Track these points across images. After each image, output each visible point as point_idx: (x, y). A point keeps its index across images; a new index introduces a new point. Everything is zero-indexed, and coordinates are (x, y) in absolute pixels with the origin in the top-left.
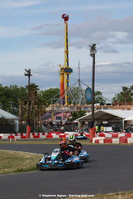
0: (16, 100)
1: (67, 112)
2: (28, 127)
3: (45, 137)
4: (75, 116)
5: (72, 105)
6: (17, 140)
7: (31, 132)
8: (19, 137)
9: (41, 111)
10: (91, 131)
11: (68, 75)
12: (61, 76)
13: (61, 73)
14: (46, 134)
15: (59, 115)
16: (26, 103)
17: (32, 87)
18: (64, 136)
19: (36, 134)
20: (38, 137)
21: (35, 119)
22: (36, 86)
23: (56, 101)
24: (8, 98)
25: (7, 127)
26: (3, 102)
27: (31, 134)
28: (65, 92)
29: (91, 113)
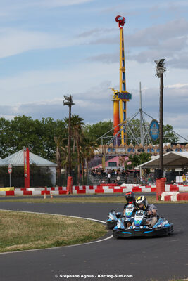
0: (51, 139)
1: (124, 156)
2: (69, 178)
3: (93, 191)
4: (136, 161)
5: (131, 145)
6: (54, 197)
7: (73, 185)
8: (56, 192)
9: (87, 154)
10: (159, 182)
11: (125, 103)
12: (115, 103)
13: (116, 99)
14: (95, 187)
15: (112, 160)
16: (65, 142)
17: (75, 121)
18: (121, 190)
19: (81, 188)
20: (84, 191)
21: (79, 166)
22: (80, 119)
23: (108, 140)
24: (40, 135)
25: (38, 177)
26: (33, 142)
27: (74, 187)
28: (122, 128)
29: (158, 157)
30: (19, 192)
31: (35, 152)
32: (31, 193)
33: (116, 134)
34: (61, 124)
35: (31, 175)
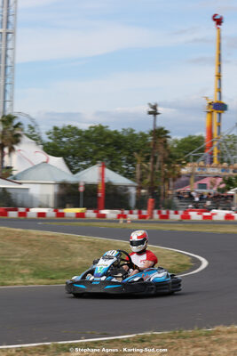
0: (131, 154)
1: (216, 177)
2: (150, 200)
3: (178, 217)
4: (230, 183)
5: (225, 164)
6: (133, 221)
7: (155, 208)
8: (135, 216)
9: (173, 173)
11: (220, 115)
12: (209, 115)
13: (210, 110)
14: (181, 212)
15: (203, 181)
16: (148, 159)
17: (159, 134)
18: (210, 217)
19: (164, 212)
20: (166, 217)
21: (163, 187)
22: (166, 132)
23: (199, 157)
24: (119, 149)
25: (115, 198)
26: (110, 157)
27: (156, 211)
28: (215, 143)
30: (90, 214)
31: (112, 168)
32: (104, 216)
33: (209, 151)
34: (142, 134)
35: (106, 195)
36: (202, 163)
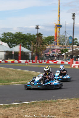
0: (30, 42)
1: (58, 49)
2: (36, 57)
3: (45, 63)
4: (63, 51)
5: (61, 45)
6: (30, 64)
8: (31, 62)
9: (44, 48)
10: (71, 60)
11: (59, 28)
12: (56, 29)
13: (56, 27)
14: (46, 61)
15: (54, 51)
16: (35, 43)
18: (56, 63)
19: (41, 61)
21: (40, 53)
22: (42, 34)
23: (52, 43)
24: (26, 40)
25: (24, 56)
26: (23, 42)
27: (38, 61)
28: (58, 38)
29: (71, 50)
30: (16, 61)
31: (23, 46)
32: (21, 62)
33: (56, 41)
34: (34, 36)
35: (22, 55)
36: (53, 45)
